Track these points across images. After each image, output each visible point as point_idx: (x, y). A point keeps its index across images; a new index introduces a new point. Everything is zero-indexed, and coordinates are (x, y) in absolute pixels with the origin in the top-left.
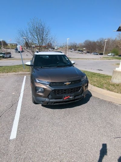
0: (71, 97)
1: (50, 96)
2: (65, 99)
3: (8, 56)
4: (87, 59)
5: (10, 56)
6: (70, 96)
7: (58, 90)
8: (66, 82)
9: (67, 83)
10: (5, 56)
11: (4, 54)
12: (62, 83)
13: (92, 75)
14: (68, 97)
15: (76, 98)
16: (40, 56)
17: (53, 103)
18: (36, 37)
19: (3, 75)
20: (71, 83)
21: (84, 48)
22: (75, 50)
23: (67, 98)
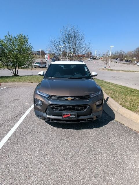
0: (73, 116)
1: (47, 111)
2: (64, 117)
3: (44, 65)
4: (135, 71)
5: (46, 65)
6: (71, 115)
7: (57, 106)
8: (67, 97)
9: (69, 98)
10: (41, 66)
11: (40, 63)
12: (62, 98)
13: (129, 92)
14: (68, 116)
15: (81, 118)
16: (59, 66)
17: (51, 120)
18: (67, 45)
19: (28, 84)
20: (74, 99)
21: (135, 58)
22: (121, 60)
23: (66, 116)
